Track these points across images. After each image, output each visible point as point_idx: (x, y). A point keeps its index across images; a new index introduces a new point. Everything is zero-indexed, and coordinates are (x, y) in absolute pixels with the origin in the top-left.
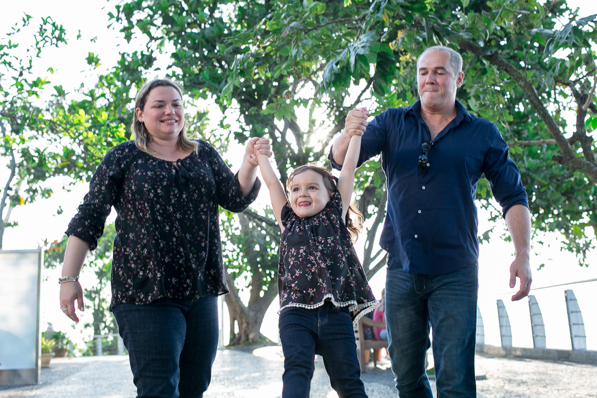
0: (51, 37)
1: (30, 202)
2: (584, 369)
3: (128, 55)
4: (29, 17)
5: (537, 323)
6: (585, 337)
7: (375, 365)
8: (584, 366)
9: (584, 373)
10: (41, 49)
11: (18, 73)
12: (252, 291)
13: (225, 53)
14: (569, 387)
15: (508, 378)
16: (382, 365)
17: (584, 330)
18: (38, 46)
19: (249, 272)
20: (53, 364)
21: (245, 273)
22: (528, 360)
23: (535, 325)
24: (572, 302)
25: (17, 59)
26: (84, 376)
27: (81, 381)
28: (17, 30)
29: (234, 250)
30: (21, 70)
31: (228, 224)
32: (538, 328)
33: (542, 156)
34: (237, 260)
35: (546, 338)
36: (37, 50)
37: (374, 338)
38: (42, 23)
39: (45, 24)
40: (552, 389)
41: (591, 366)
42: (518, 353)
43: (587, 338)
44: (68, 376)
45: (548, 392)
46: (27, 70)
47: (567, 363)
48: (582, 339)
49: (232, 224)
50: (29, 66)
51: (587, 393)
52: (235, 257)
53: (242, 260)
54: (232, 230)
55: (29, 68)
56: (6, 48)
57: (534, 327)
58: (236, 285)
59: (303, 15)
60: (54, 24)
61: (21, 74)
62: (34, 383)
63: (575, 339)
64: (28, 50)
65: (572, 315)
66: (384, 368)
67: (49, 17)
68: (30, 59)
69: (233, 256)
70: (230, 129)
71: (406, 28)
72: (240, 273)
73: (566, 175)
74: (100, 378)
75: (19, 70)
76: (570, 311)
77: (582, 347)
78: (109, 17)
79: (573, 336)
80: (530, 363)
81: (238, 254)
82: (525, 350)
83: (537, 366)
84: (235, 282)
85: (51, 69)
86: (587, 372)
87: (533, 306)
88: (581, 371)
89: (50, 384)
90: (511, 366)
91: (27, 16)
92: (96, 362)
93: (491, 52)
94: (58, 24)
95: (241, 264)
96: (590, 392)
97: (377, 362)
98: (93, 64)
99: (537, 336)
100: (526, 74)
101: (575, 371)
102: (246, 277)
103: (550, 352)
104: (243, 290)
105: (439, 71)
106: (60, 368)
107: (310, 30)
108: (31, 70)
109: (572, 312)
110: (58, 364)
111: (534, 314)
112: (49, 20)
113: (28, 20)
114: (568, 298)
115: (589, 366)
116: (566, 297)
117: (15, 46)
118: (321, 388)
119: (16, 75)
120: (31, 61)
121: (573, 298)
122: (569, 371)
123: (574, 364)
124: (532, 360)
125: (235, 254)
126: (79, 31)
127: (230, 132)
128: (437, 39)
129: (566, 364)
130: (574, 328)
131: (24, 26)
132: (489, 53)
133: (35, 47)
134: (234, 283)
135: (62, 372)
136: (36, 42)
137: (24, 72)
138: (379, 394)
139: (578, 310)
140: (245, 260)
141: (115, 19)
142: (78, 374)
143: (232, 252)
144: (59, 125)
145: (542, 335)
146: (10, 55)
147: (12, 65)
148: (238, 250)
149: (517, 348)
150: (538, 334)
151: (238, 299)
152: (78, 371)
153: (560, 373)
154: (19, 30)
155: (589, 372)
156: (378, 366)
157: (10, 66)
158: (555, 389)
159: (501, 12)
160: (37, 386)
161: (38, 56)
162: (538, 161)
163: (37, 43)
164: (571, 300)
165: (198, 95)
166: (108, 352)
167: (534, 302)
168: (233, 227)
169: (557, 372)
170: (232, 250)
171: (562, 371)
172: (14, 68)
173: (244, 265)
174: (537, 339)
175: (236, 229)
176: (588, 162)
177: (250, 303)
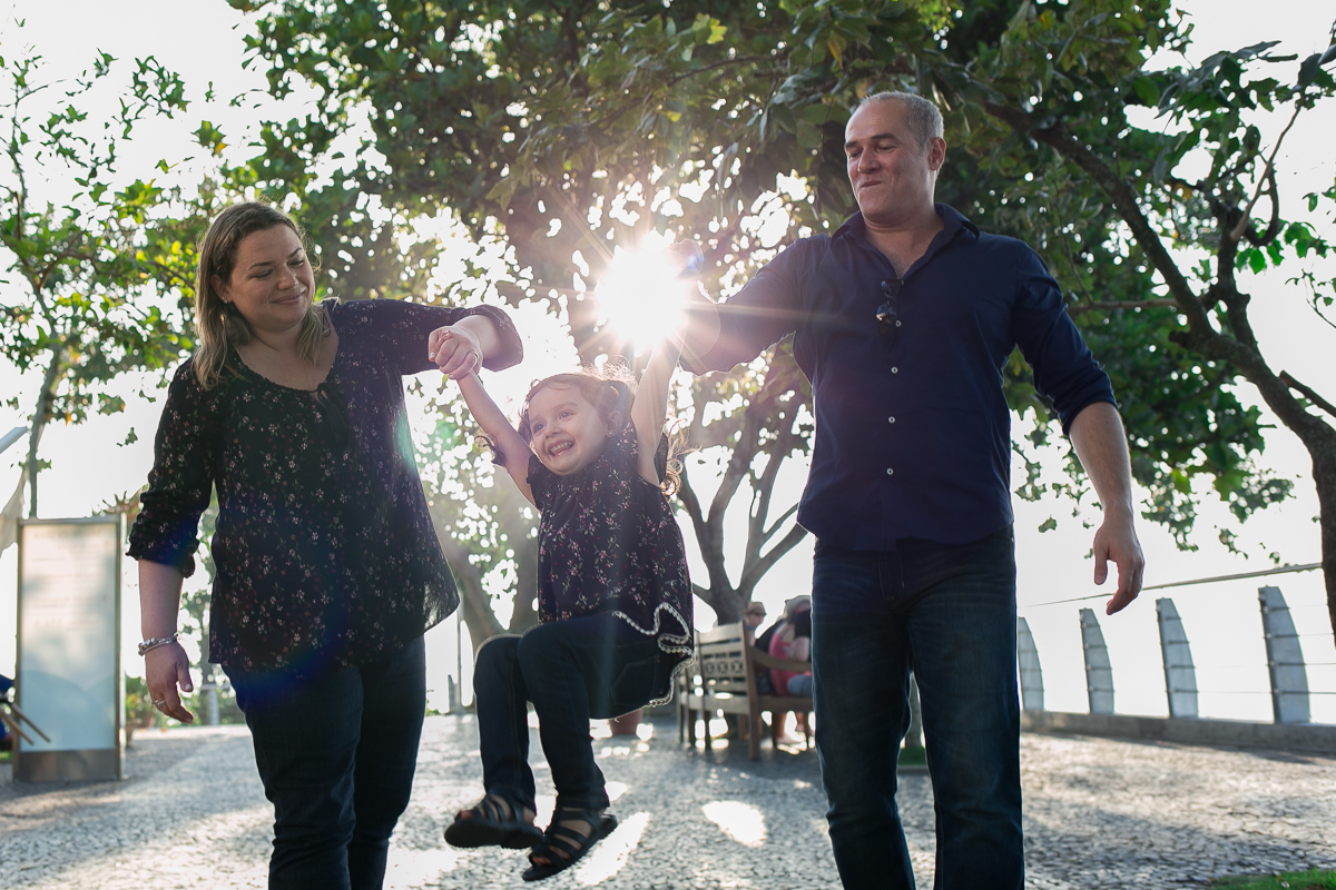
0: (159, 98)
1: (76, 422)
2: (1198, 755)
3: (279, 127)
4: (108, 59)
5: (1096, 664)
6: (1196, 692)
7: (775, 744)
8: (1195, 749)
9: (1198, 764)
10: (132, 123)
11: (89, 170)
12: (516, 598)
13: (487, 123)
14: (1173, 789)
15: (1046, 772)
16: (788, 744)
17: (1193, 679)
18: (126, 118)
19: (512, 561)
20: (139, 741)
21: (503, 564)
22: (1079, 737)
23: (1094, 668)
24: (1172, 622)
25: (86, 143)
26: (204, 765)
27: (202, 774)
28: (86, 83)
29: (481, 518)
30: (94, 164)
31: (469, 467)
32: (1100, 673)
33: (1115, 329)
34: (488, 536)
35: (1115, 695)
36: (125, 125)
37: (773, 691)
38: (137, 69)
39: (143, 71)
40: (1141, 793)
41: (1210, 750)
42: (1059, 723)
43: (1199, 695)
44: (172, 763)
45: (1132, 799)
46: (106, 165)
47: (1159, 742)
48: (1189, 696)
49: (476, 465)
50: (108, 156)
51: (1212, 801)
52: (483, 532)
53: (498, 538)
54: (476, 477)
55: (109, 161)
56: (63, 121)
57: (1091, 673)
58: (484, 587)
59: (665, 49)
60: (160, 72)
61: (93, 174)
62: (114, 777)
63: (1176, 697)
64: (107, 125)
65: (1170, 649)
66: (793, 750)
67: (152, 57)
68: (111, 141)
69: (478, 529)
70: (488, 277)
71: (874, 74)
72: (492, 565)
73: (1163, 367)
74: (235, 769)
75: (91, 164)
76: (1167, 639)
77: (1189, 712)
78: (245, 45)
79: (1172, 689)
80: (1084, 744)
81: (488, 527)
82: (1071, 717)
83: (1099, 750)
84: (483, 581)
85: (163, 164)
86: (1204, 762)
87: (1090, 631)
88: (1193, 759)
89: (145, 778)
90: (1049, 749)
91: (105, 56)
92: (217, 736)
93: (1049, 123)
94: (170, 70)
95: (496, 545)
96: (1218, 799)
97: (780, 740)
98: (212, 145)
99: (1096, 690)
100: (1118, 168)
101: (1181, 759)
102: (504, 572)
103: (1123, 720)
104: (498, 597)
105: (884, 143)
106: (154, 749)
107: (679, 78)
108: (112, 166)
109: (1171, 643)
110: (147, 741)
111: (1092, 647)
112: (150, 64)
113: (107, 64)
114: (1164, 615)
115: (1205, 749)
116: (1159, 614)
117: (82, 117)
118: (680, 788)
119: (84, 174)
120: (112, 147)
121: (1172, 614)
122: (1166, 759)
123: (1174, 745)
124: (1087, 738)
125: (483, 525)
126: (211, 84)
127: (489, 282)
128: (940, 97)
129: (1160, 746)
130: (1174, 674)
131: (97, 76)
132: (1044, 125)
133: (121, 120)
134: (481, 585)
135: (158, 755)
136: (122, 110)
137: (99, 169)
138: (799, 801)
139: (1183, 639)
140: (504, 538)
141: (257, 50)
142: (191, 760)
143: (478, 521)
144: (175, 275)
145: (1107, 687)
146: (73, 136)
147: (76, 154)
148: (489, 519)
149: (1057, 713)
150: (1100, 686)
151: (489, 613)
152: (189, 755)
153: (1150, 762)
154: (89, 85)
155: (1209, 761)
156: (781, 747)
157: (73, 157)
158: (1147, 795)
159: (1071, 43)
160: (118, 785)
161: (125, 137)
162: (1107, 338)
163: (125, 111)
164: (1168, 618)
165: (418, 207)
166: (230, 719)
167: (1091, 622)
168: (479, 473)
169: (1143, 762)
170: (477, 517)
171: (1152, 759)
172: (80, 160)
173: (503, 548)
174: (1096, 696)
175: (485, 476)
176: (1241, 344)
177: (512, 622)
